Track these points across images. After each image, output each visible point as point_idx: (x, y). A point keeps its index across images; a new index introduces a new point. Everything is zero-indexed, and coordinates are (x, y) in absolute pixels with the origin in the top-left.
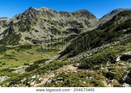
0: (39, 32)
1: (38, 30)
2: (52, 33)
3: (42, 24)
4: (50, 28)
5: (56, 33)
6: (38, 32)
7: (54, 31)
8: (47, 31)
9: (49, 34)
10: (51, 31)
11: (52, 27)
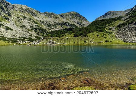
0: (14, 31)
1: (12, 28)
2: (37, 34)
3: (19, 21)
4: (33, 27)
5: (44, 33)
6: (12, 30)
7: (41, 31)
8: (29, 30)
9: (33, 34)
10: (36, 31)
11: (36, 26)
